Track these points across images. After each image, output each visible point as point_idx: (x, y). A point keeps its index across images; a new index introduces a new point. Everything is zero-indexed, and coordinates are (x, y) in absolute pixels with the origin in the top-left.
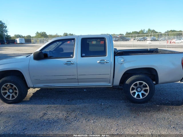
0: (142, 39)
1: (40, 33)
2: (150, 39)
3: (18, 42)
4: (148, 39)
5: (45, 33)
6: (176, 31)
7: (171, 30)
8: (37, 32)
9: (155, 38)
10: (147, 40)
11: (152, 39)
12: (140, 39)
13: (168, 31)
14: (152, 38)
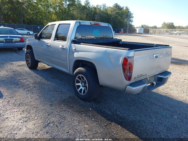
1: (167, 24)
3: (137, 32)
5: (173, 23)
8: (164, 23)
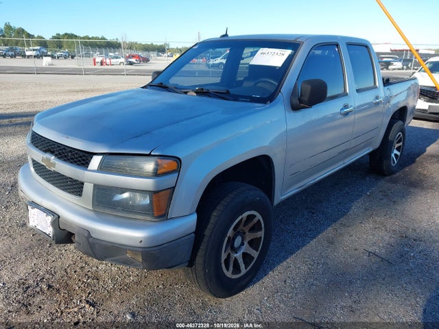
0: (10, 53)
2: (34, 53)
4: (28, 53)
6: (76, 36)
7: (66, 34)
9: (45, 51)
10: (24, 56)
11: (38, 53)
12: (4, 53)
13: (59, 34)
14: (39, 50)
